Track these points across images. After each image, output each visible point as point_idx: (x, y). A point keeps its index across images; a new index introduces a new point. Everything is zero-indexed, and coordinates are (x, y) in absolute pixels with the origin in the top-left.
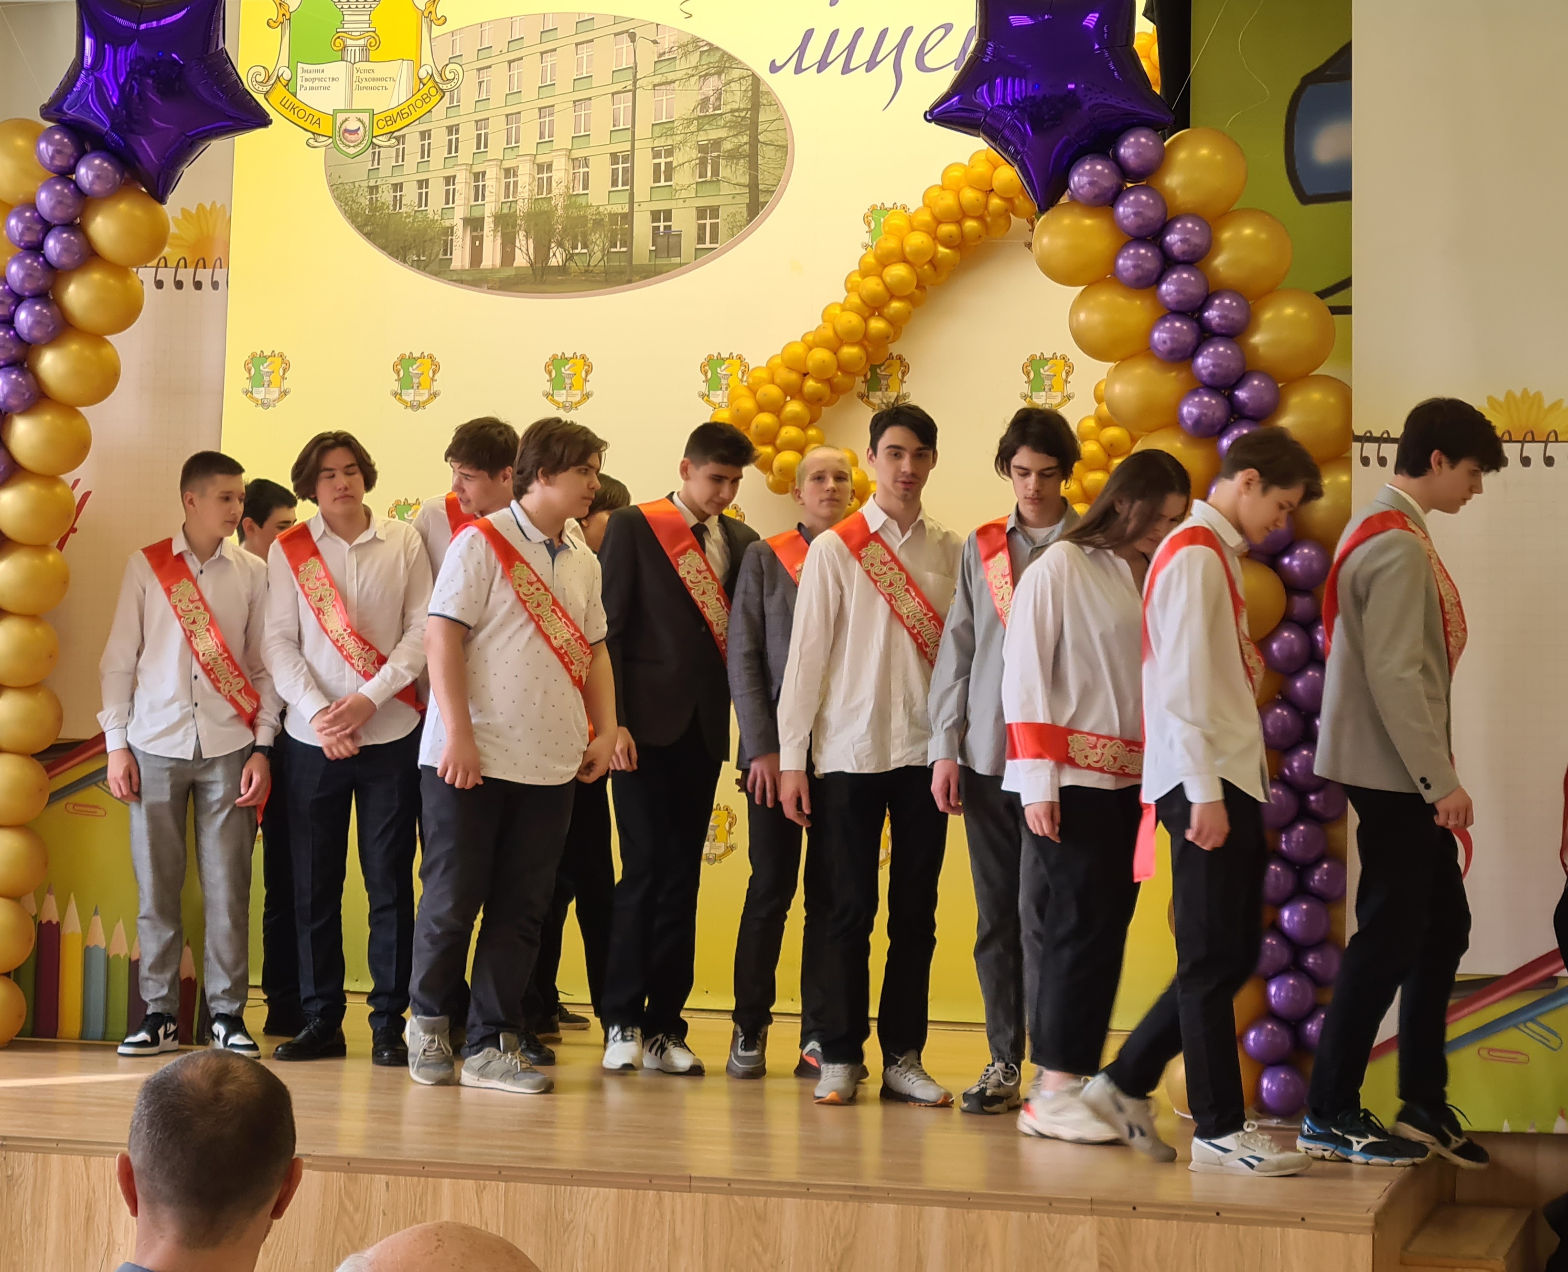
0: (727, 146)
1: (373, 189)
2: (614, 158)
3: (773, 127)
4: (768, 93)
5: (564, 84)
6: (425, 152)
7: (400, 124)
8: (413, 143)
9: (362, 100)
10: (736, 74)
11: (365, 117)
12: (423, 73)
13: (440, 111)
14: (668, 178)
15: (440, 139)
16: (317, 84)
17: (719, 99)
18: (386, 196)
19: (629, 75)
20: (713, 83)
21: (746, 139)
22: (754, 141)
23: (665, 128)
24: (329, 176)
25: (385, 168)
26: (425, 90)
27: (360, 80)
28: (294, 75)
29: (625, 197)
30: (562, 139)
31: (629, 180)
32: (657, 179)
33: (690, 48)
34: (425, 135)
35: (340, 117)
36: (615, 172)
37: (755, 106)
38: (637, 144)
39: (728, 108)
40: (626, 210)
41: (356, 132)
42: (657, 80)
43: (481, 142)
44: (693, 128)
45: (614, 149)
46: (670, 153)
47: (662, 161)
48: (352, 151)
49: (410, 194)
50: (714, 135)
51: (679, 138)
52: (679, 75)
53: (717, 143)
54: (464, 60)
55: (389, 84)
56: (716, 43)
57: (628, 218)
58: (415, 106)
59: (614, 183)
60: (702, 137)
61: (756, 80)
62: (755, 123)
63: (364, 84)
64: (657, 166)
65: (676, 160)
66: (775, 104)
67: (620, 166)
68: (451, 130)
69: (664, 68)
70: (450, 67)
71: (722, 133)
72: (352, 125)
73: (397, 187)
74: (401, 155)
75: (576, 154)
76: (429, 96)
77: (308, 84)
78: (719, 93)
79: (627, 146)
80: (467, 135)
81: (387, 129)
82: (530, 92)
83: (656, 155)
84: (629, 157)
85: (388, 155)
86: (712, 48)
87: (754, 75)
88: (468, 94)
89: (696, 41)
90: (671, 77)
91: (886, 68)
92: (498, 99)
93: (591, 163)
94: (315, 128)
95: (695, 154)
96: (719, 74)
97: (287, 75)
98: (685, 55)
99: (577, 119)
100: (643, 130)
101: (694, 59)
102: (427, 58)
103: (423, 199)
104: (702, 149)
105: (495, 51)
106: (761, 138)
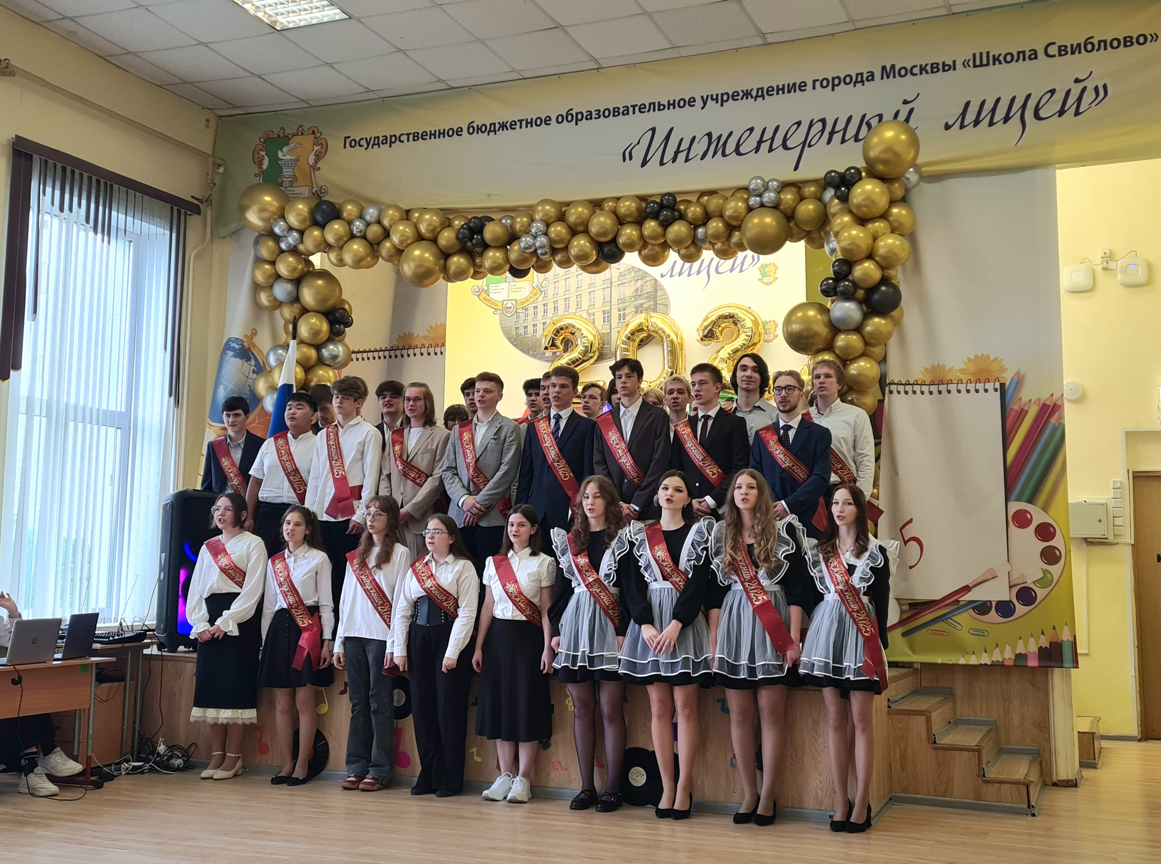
0: (645, 306)
1: (517, 328)
2: (604, 312)
3: (663, 297)
4: (660, 285)
5: (585, 286)
6: (535, 314)
7: (526, 304)
8: (531, 311)
9: (513, 296)
10: (648, 279)
11: (514, 302)
12: (534, 285)
13: (540, 299)
14: (624, 319)
15: (541, 309)
16: (496, 291)
17: (642, 288)
18: (522, 331)
19: (609, 281)
20: (640, 283)
21: (652, 303)
22: (656, 304)
23: (622, 300)
24: (501, 324)
25: (521, 321)
26: (535, 291)
27: (512, 289)
28: (488, 288)
29: (609, 326)
30: (585, 306)
31: (610, 321)
32: (620, 319)
33: (631, 270)
34: (535, 308)
35: (505, 303)
36: (604, 317)
37: (656, 291)
38: (612, 307)
39: (646, 292)
40: (609, 331)
41: (510, 308)
42: (619, 282)
43: (556, 309)
44: (633, 300)
45: (604, 309)
46: (624, 309)
47: (622, 312)
48: (509, 315)
49: (530, 330)
50: (640, 302)
51: (628, 304)
52: (627, 280)
53: (642, 305)
54: (549, 280)
55: (522, 290)
56: (641, 268)
57: (610, 334)
58: (531, 297)
59: (604, 322)
60: (636, 303)
61: (656, 281)
62: (656, 297)
63: (513, 290)
64: (620, 315)
65: (626, 312)
66: (663, 289)
67: (606, 315)
68: (544, 305)
69: (621, 278)
70: (544, 282)
71: (644, 301)
72: (509, 305)
73: (526, 327)
74: (526, 316)
75: (589, 312)
76: (536, 293)
77: (493, 291)
78: (642, 286)
79: (609, 308)
80: (550, 306)
81: (522, 306)
82: (573, 289)
83: (619, 310)
84: (609, 312)
85: (522, 316)
86: (639, 270)
87: (655, 279)
88: (551, 292)
89: (633, 267)
90: (624, 281)
91: (704, 273)
92: (561, 293)
93: (595, 315)
94: (496, 307)
95: (634, 309)
96: (642, 279)
97: (486, 288)
98: (629, 273)
99: (590, 299)
100: (614, 301)
101: (633, 274)
102: (536, 279)
103: (535, 331)
104: (636, 307)
105: (560, 275)
106: (658, 302)
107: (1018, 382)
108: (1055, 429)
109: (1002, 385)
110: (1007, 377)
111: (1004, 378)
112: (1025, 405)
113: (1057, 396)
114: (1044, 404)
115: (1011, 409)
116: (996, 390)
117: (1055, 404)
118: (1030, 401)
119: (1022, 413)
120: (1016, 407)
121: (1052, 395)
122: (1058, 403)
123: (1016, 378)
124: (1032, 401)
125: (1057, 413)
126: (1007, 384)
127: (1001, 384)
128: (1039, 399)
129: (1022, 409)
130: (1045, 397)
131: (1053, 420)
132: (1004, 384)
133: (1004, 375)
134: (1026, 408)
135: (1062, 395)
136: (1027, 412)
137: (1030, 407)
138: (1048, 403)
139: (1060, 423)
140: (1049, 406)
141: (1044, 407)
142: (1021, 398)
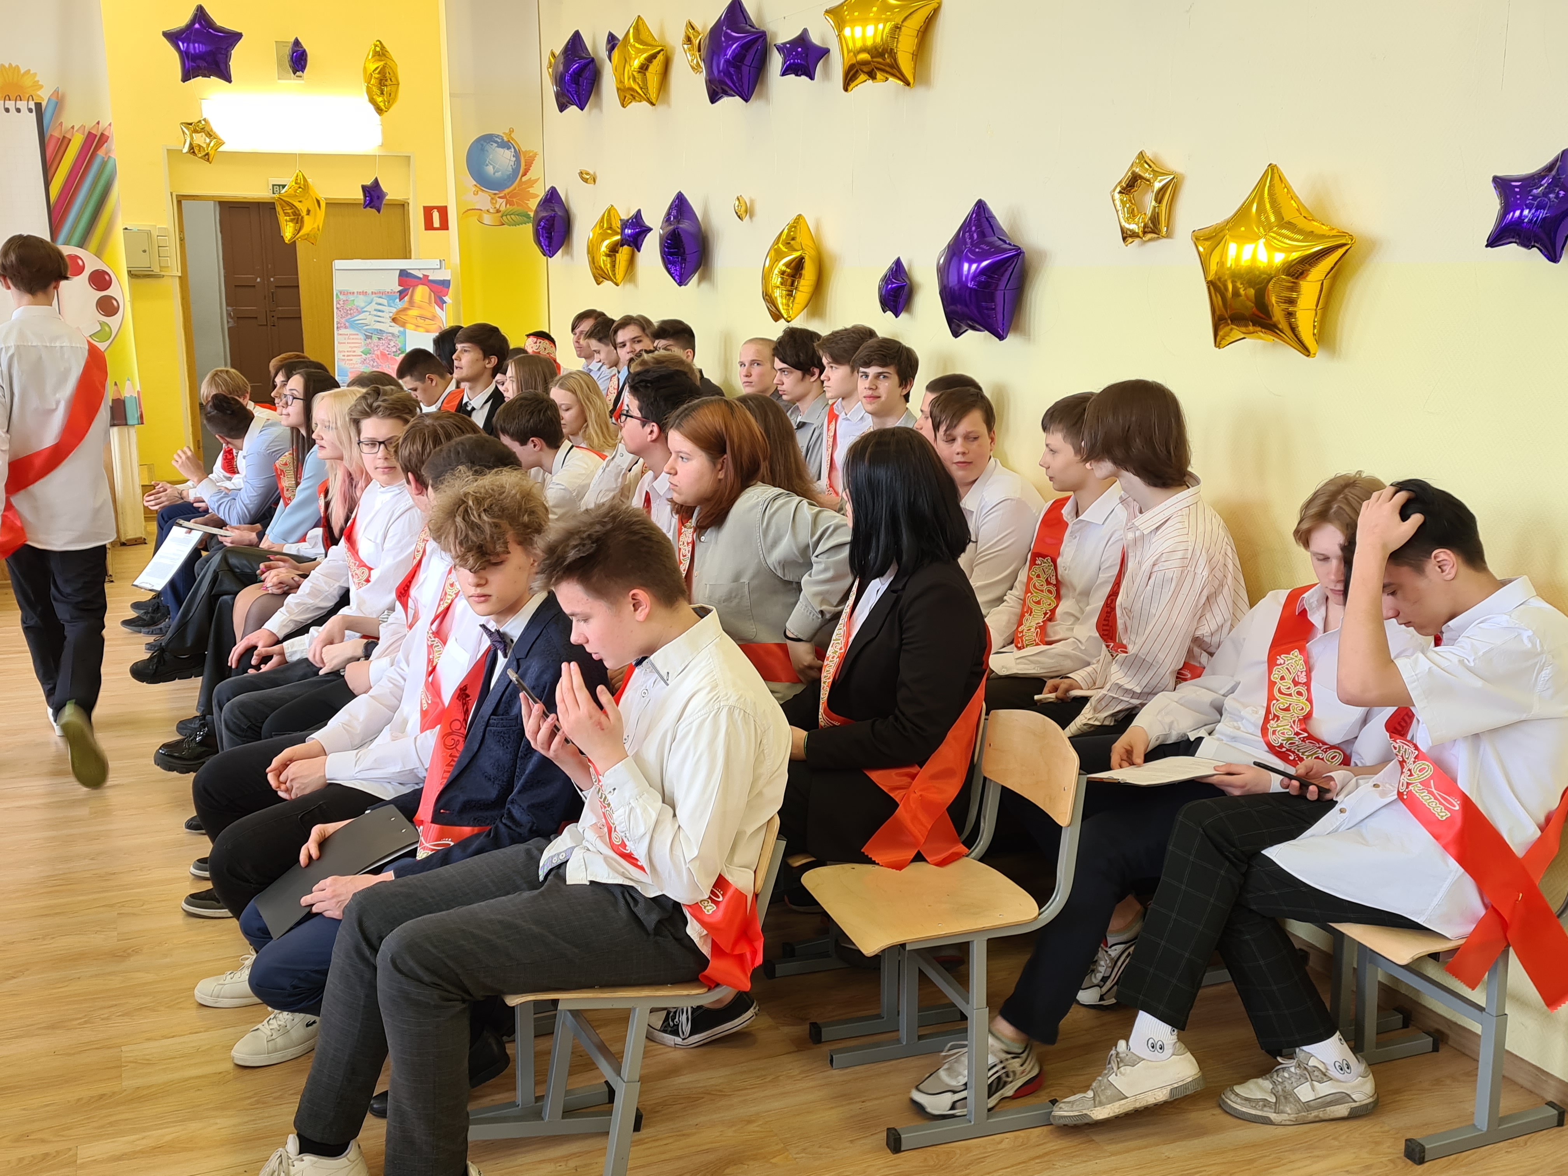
107: (57, 103)
108: (103, 165)
109: (38, 106)
110: (44, 96)
111: (39, 96)
112: (66, 132)
113: (103, 124)
114: (90, 133)
115: (51, 136)
116: (30, 110)
117: (102, 134)
118: (73, 127)
119: (64, 142)
120: (56, 134)
121: (98, 123)
122: (106, 133)
123: (54, 99)
124: (75, 129)
125: (105, 145)
126: (44, 104)
127: (36, 104)
128: (83, 127)
129: (64, 137)
130: (90, 125)
131: (101, 153)
132: (40, 104)
133: (39, 93)
134: (68, 136)
135: (110, 125)
136: (70, 141)
137: (73, 135)
138: (94, 132)
139: (109, 156)
140: (96, 136)
141: (90, 137)
142: (61, 123)
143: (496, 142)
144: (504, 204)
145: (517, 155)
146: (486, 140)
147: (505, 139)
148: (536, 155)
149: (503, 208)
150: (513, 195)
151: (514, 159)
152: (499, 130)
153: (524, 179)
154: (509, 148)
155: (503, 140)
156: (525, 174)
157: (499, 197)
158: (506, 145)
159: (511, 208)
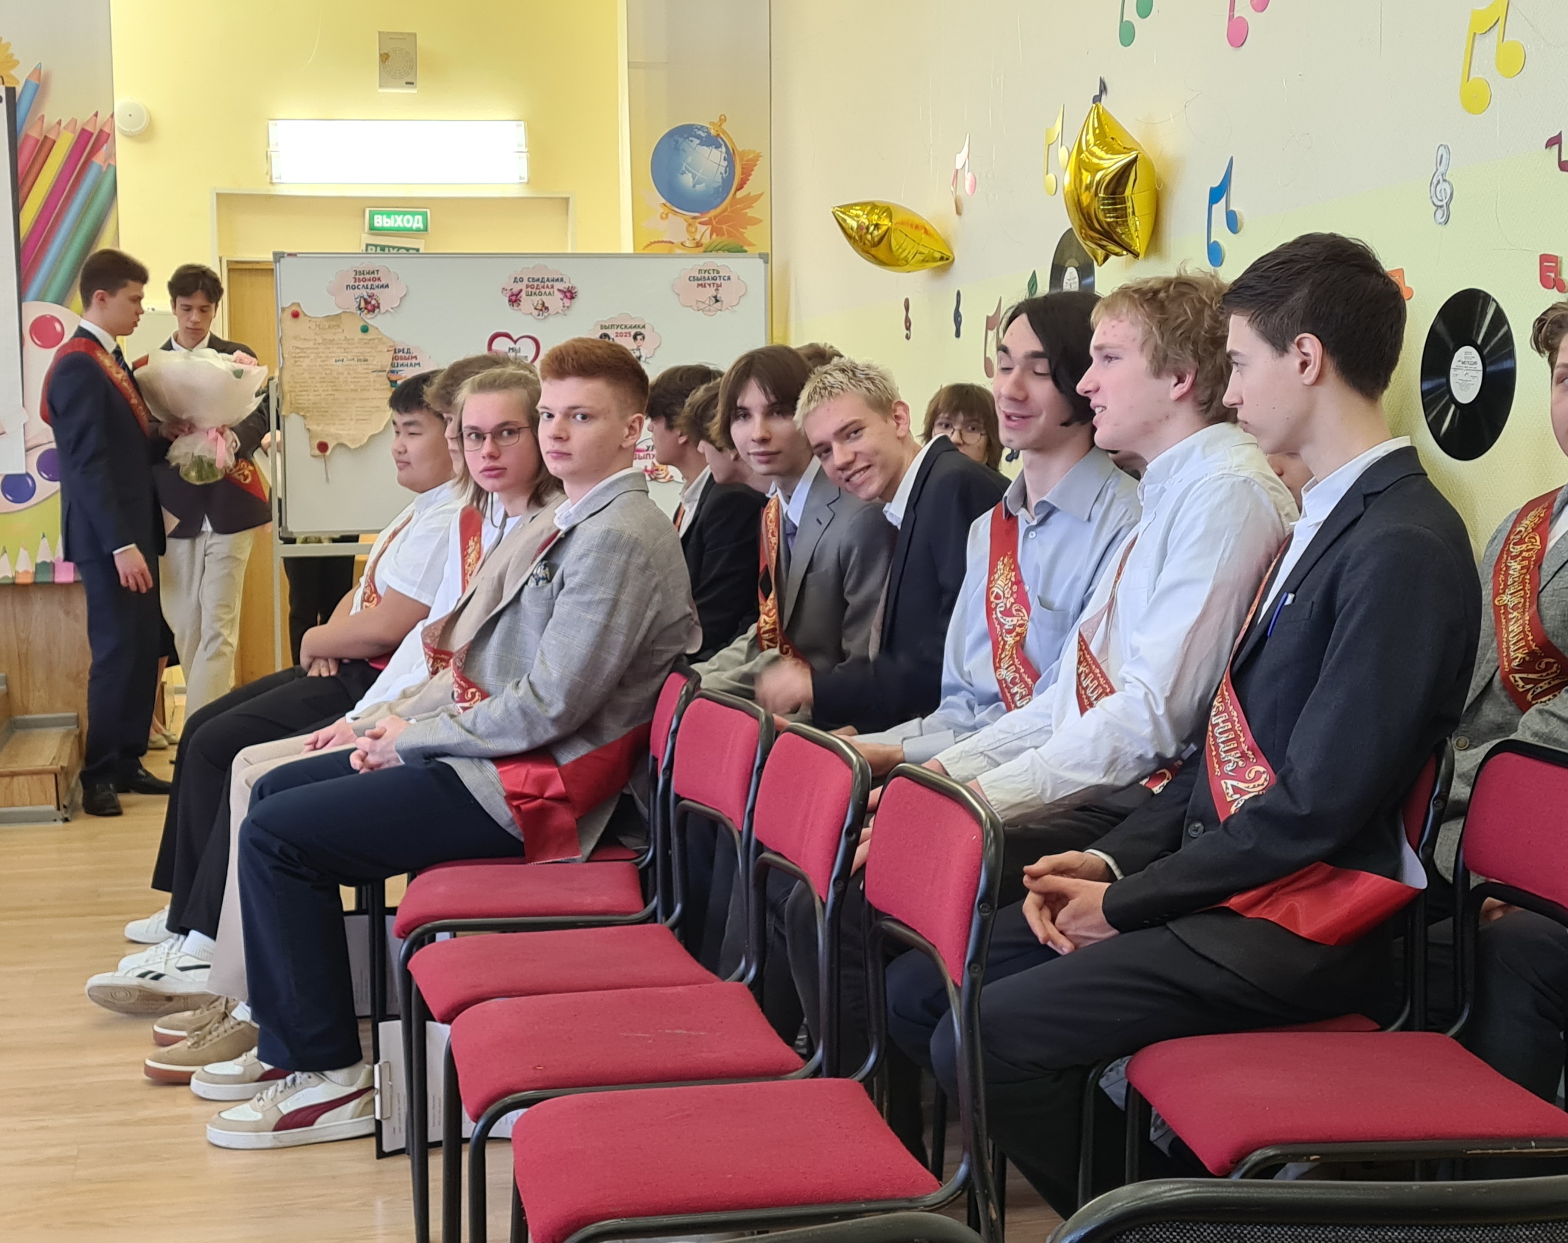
107: (38, 86)
108: (101, 176)
109: (10, 92)
110: (20, 77)
111: (13, 77)
112: (50, 130)
113: (103, 116)
114: (83, 130)
115: (27, 136)
117: (101, 131)
118: (59, 123)
119: (46, 145)
120: (35, 133)
121: (96, 115)
122: (107, 130)
123: (34, 81)
124: (63, 124)
125: (105, 147)
126: (19, 90)
127: (7, 89)
128: (74, 121)
129: (46, 137)
130: (83, 117)
131: (99, 160)
132: (14, 89)
133: (12, 72)
134: (52, 136)
135: (112, 116)
136: (54, 142)
137: (59, 134)
138: (89, 128)
139: (109, 165)
140: (92, 134)
141: (84, 136)
142: (43, 116)
143: (698, 137)
144: (708, 233)
145: (730, 157)
146: (685, 132)
147: (713, 132)
148: (757, 157)
149: (706, 240)
150: (722, 219)
151: (726, 163)
152: (704, 118)
153: (740, 194)
154: (718, 146)
155: (709, 133)
156: (740, 187)
157: (700, 223)
158: (712, 141)
159: (719, 239)
